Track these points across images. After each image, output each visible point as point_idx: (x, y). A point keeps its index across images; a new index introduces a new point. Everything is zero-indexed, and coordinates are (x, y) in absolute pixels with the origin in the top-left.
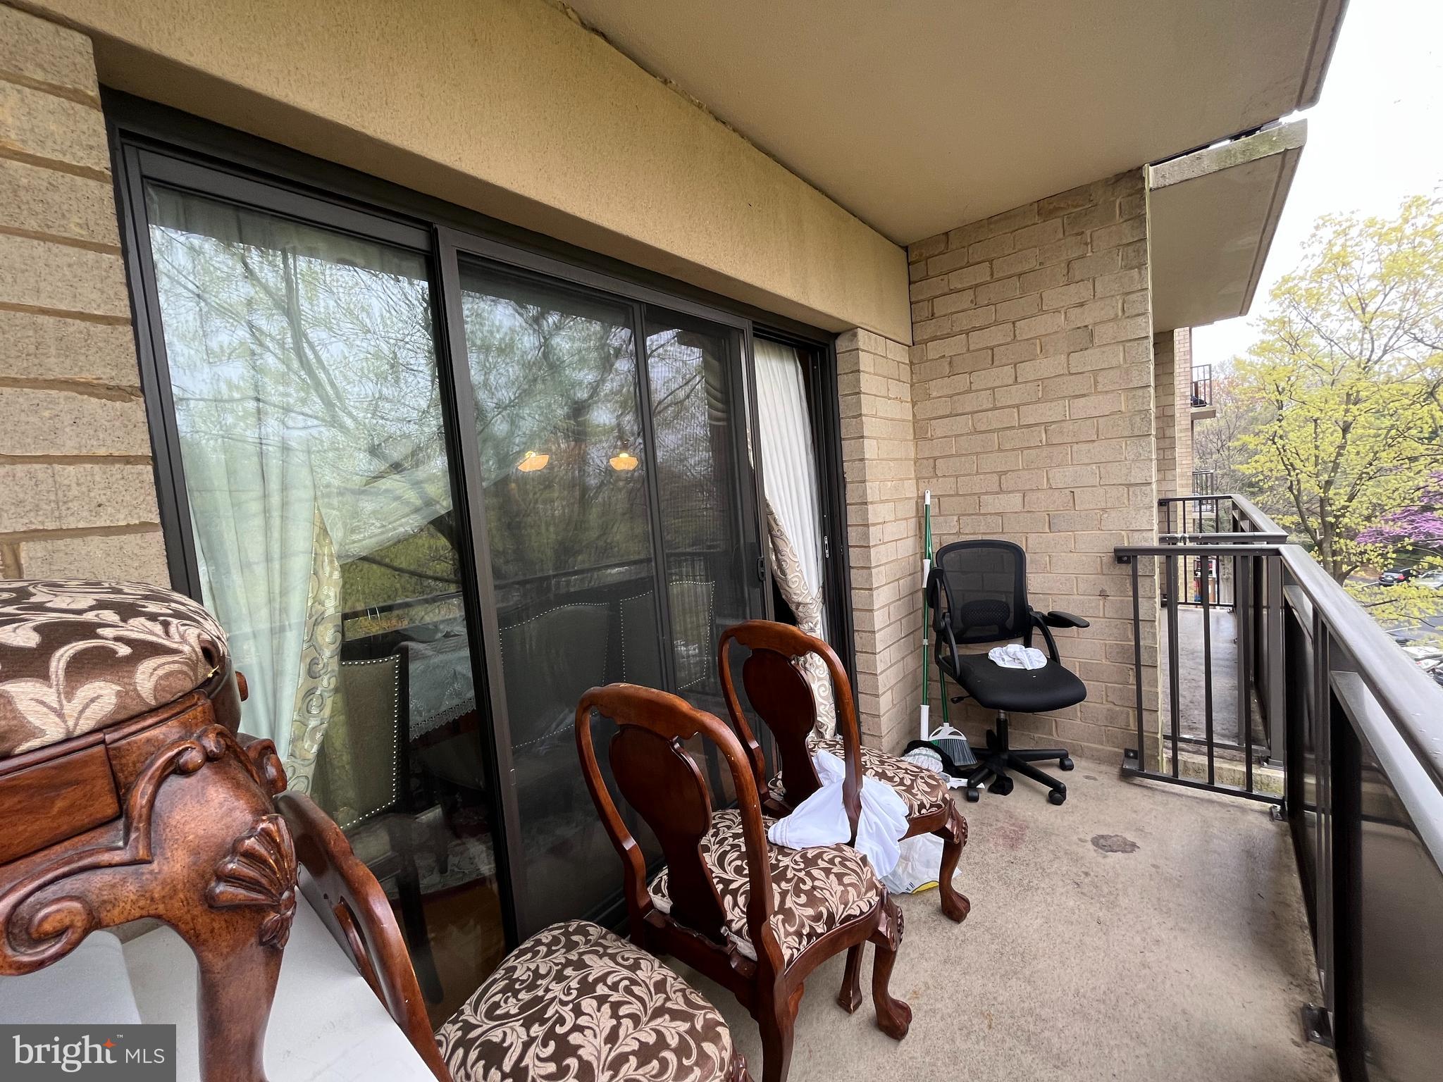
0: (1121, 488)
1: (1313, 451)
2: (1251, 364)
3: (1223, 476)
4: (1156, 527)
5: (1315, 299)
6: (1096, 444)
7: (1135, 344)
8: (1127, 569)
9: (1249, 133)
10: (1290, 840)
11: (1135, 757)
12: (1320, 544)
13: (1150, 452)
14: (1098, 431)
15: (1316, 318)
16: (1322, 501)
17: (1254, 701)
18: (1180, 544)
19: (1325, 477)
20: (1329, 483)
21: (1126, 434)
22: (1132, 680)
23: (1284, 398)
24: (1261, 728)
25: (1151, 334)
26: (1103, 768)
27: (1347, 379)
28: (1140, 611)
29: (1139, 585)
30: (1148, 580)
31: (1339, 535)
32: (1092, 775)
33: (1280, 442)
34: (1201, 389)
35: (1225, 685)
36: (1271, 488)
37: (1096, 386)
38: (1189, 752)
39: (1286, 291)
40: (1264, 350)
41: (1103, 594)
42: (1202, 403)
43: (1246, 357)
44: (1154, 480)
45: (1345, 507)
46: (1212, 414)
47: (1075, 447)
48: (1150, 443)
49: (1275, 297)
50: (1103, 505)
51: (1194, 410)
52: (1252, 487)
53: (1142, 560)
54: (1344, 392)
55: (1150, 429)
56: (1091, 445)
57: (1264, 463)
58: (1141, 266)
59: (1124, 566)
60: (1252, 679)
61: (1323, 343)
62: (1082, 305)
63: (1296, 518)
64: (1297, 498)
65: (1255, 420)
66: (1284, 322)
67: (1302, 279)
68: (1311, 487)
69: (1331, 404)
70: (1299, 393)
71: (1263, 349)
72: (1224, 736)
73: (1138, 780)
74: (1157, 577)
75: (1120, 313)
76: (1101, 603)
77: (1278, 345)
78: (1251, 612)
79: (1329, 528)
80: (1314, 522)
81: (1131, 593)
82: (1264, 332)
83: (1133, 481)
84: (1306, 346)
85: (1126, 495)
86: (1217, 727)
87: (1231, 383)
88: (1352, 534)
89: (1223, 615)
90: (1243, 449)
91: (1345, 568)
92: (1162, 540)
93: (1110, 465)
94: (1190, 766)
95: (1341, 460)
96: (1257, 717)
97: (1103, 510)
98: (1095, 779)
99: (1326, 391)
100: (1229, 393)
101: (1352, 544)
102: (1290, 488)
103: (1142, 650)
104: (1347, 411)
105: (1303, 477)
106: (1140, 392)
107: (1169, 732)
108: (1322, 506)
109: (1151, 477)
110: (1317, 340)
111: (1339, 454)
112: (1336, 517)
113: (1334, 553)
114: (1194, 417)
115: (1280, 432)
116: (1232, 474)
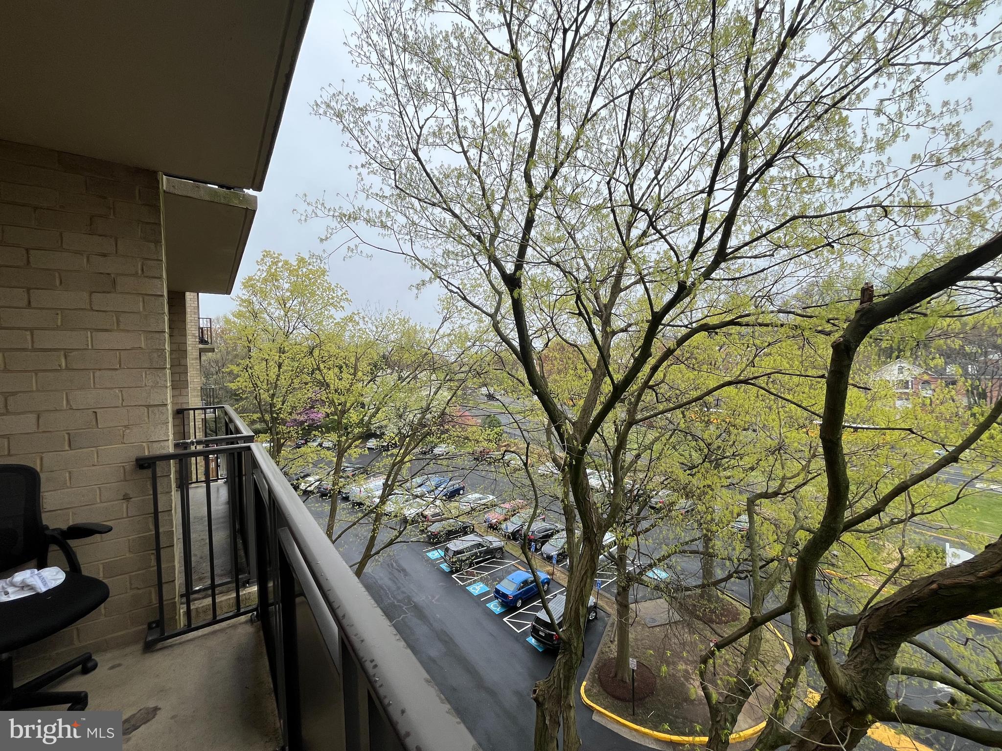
0: (141, 408)
1: (266, 377)
2: (234, 322)
3: (220, 388)
4: (171, 437)
5: (265, 295)
6: (117, 372)
7: (153, 298)
8: (148, 473)
9: (229, 188)
10: (261, 633)
11: (157, 626)
12: (270, 429)
13: (166, 381)
14: (120, 361)
15: (265, 304)
16: (271, 404)
17: (240, 541)
18: (193, 448)
19: (271, 392)
20: (273, 395)
21: (146, 366)
22: (154, 562)
23: (252, 346)
24: (244, 560)
25: (165, 294)
26: (128, 650)
27: (280, 339)
28: (159, 504)
29: (158, 484)
30: (166, 479)
31: (279, 424)
32: (117, 662)
33: (250, 371)
34: (205, 332)
35: (221, 536)
36: (246, 398)
37: (118, 324)
38: (199, 599)
39: (249, 284)
40: (241, 316)
41: (126, 498)
42: (206, 343)
43: (231, 317)
44: (169, 401)
45: (281, 408)
46: (212, 350)
47: (98, 373)
48: (165, 374)
49: (245, 287)
50: (126, 423)
51: (201, 346)
52: (235, 396)
53: (160, 466)
54: (278, 346)
55: (165, 364)
56: (114, 373)
57: (241, 383)
58: (158, 242)
59: (145, 471)
60: (237, 527)
61: (268, 318)
62: (104, 255)
63: (259, 415)
64: (259, 403)
65: (236, 356)
66: (250, 303)
67: (258, 281)
68: (265, 396)
69: (273, 353)
70: (258, 343)
71: (239, 315)
72: (222, 575)
73: (160, 645)
74: (172, 476)
75: (140, 272)
76: (125, 506)
77: (248, 314)
78: (237, 479)
79: (274, 420)
80: (267, 417)
81: (151, 492)
82: (240, 305)
83: (152, 403)
84: (261, 318)
85: (146, 414)
86: (217, 571)
87: (222, 332)
88: (284, 422)
89: (221, 485)
90: (231, 373)
91: (282, 441)
92: (176, 446)
93: (131, 389)
94: (199, 610)
95: (279, 382)
96: (242, 553)
97: (125, 426)
98: (119, 665)
99: (270, 345)
100: (222, 337)
101: (284, 428)
102: (256, 398)
103: (161, 536)
104: (280, 357)
105: (261, 391)
106: (157, 335)
107: (183, 591)
108: (271, 408)
109: (167, 400)
110: (265, 315)
111: (277, 380)
112: (277, 414)
113: (277, 434)
114: (201, 351)
115: (250, 365)
116: (225, 389)
